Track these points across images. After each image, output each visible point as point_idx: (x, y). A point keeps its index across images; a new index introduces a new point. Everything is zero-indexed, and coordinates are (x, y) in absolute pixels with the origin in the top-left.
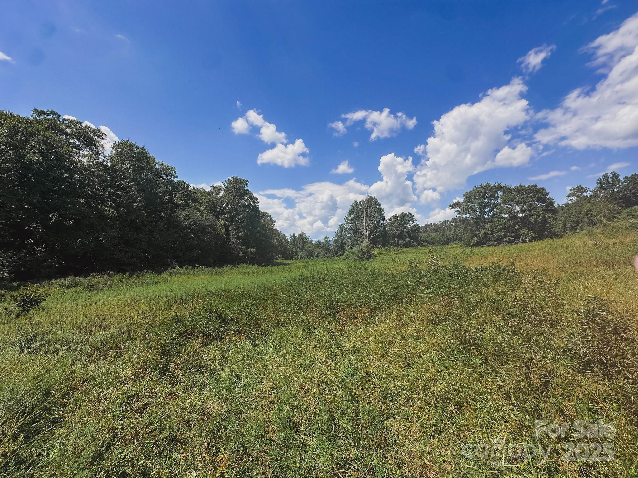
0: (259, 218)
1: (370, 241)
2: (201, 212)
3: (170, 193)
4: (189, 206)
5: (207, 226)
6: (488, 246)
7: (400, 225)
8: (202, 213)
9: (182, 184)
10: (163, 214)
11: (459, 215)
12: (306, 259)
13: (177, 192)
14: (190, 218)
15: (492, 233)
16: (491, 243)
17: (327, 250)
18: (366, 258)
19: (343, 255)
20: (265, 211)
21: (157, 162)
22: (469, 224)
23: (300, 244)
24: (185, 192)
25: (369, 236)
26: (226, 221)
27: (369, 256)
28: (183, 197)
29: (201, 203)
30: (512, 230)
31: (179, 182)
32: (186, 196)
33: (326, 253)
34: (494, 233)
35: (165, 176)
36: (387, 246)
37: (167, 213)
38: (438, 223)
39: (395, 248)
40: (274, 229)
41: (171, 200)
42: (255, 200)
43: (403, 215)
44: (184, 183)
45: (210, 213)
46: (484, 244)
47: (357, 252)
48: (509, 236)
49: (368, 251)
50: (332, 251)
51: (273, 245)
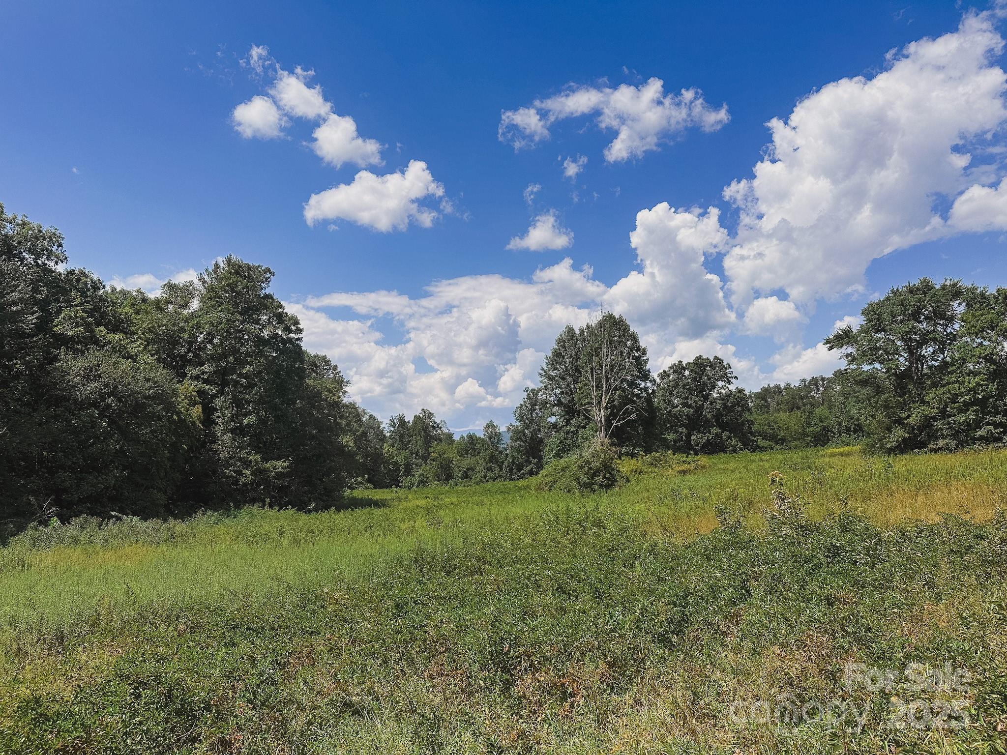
0: (301, 374)
1: (610, 438)
2: (133, 358)
3: (43, 305)
4: (96, 342)
5: (148, 397)
6: (935, 451)
7: (691, 390)
8: (135, 361)
9: (78, 280)
10: (19, 366)
11: (852, 367)
12: (434, 486)
13: (65, 301)
14: (99, 376)
15: (944, 414)
16: (941, 443)
17: (492, 459)
18: (601, 486)
19: (537, 474)
20: (321, 353)
21: (10, 217)
22: (879, 390)
23: (415, 445)
24: (88, 302)
25: (609, 423)
26: (206, 381)
27: (608, 479)
28: (82, 318)
29: (133, 333)
30: (996, 407)
31: (72, 272)
32: (90, 313)
33: (490, 469)
34: (949, 416)
35: (29, 258)
36: (657, 451)
37: (31, 362)
38: (795, 383)
39: (678, 456)
40: (346, 406)
41: (43, 325)
42: (291, 324)
43: (700, 365)
44: (86, 276)
45: (158, 360)
46: (922, 445)
47: (574, 467)
48: (988, 424)
49: (607, 467)
50: (506, 463)
51: (341, 450)
